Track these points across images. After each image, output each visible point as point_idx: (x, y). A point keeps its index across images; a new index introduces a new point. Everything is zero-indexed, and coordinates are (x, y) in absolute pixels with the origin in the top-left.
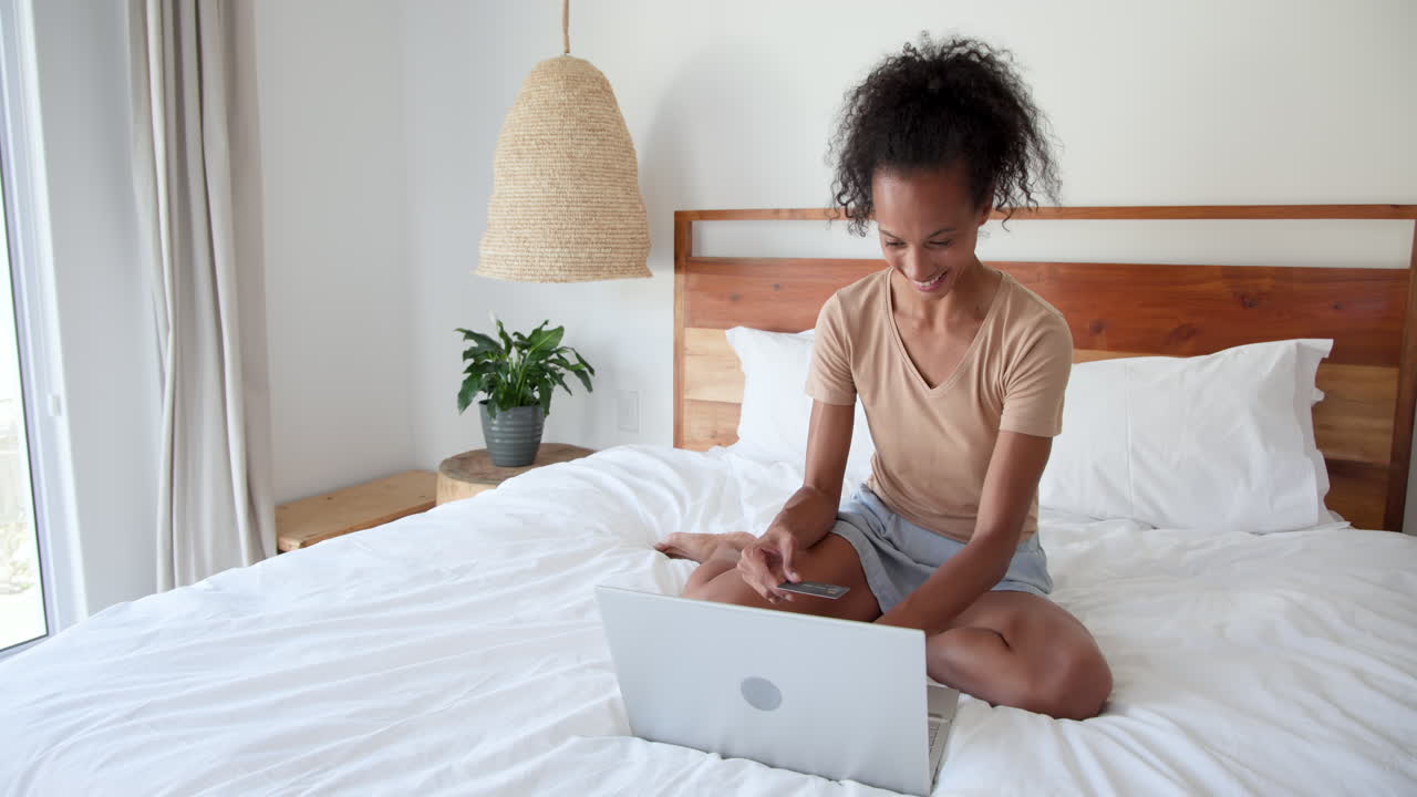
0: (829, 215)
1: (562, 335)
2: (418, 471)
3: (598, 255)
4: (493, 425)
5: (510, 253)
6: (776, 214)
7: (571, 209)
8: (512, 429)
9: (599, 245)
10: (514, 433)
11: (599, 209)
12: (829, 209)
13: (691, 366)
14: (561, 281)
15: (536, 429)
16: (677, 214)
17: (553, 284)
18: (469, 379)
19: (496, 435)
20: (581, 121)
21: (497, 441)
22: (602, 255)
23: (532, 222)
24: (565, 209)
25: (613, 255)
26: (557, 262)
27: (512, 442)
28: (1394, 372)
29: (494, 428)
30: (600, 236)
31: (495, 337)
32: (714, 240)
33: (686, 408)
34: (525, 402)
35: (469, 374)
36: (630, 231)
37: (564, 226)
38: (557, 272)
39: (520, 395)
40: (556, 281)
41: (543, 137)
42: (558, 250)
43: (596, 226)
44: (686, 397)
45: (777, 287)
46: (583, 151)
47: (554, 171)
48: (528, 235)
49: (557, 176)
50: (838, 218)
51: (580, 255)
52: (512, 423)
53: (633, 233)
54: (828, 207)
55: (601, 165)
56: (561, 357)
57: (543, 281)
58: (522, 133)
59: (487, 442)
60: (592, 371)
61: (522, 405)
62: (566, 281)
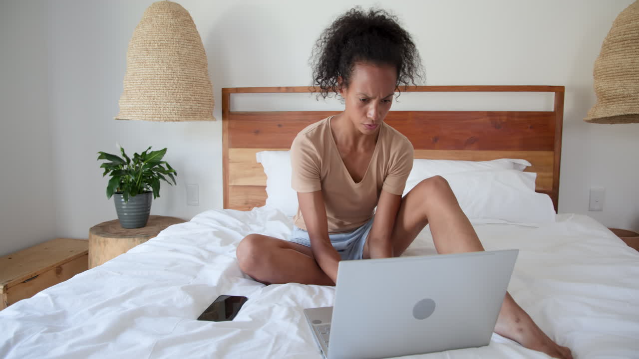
0: (311, 90)
1: (165, 153)
2: (61, 238)
3: (195, 107)
4: (124, 205)
5: (145, 106)
6: (278, 90)
7: (180, 82)
8: (135, 207)
9: (196, 102)
10: (136, 209)
11: (195, 83)
12: (311, 87)
13: (232, 168)
14: (176, 121)
15: (147, 206)
16: (224, 90)
17: (171, 122)
18: (112, 179)
19: (124, 210)
20: (183, 35)
21: (126, 214)
22: (197, 107)
23: (158, 88)
24: (177, 81)
25: (202, 107)
26: (174, 110)
27: (135, 214)
28: (551, 153)
29: (124, 207)
30: (196, 97)
31: (120, 155)
32: (241, 103)
33: (230, 189)
34: (140, 191)
35: (112, 177)
36: (209, 95)
37: (176, 91)
38: (174, 116)
39: (139, 188)
40: (173, 121)
41: (162, 42)
42: (174, 103)
43: (193, 92)
44: (230, 184)
45: (279, 126)
46: (184, 51)
47: (170, 61)
48: (155, 95)
49: (172, 64)
50: (315, 91)
51: (186, 107)
52: (135, 203)
53: (210, 97)
54: (310, 85)
55: (194, 59)
56: (161, 166)
57: (165, 121)
58: (149, 39)
59: (118, 215)
60: (176, 174)
61: (139, 193)
62: (179, 121)
